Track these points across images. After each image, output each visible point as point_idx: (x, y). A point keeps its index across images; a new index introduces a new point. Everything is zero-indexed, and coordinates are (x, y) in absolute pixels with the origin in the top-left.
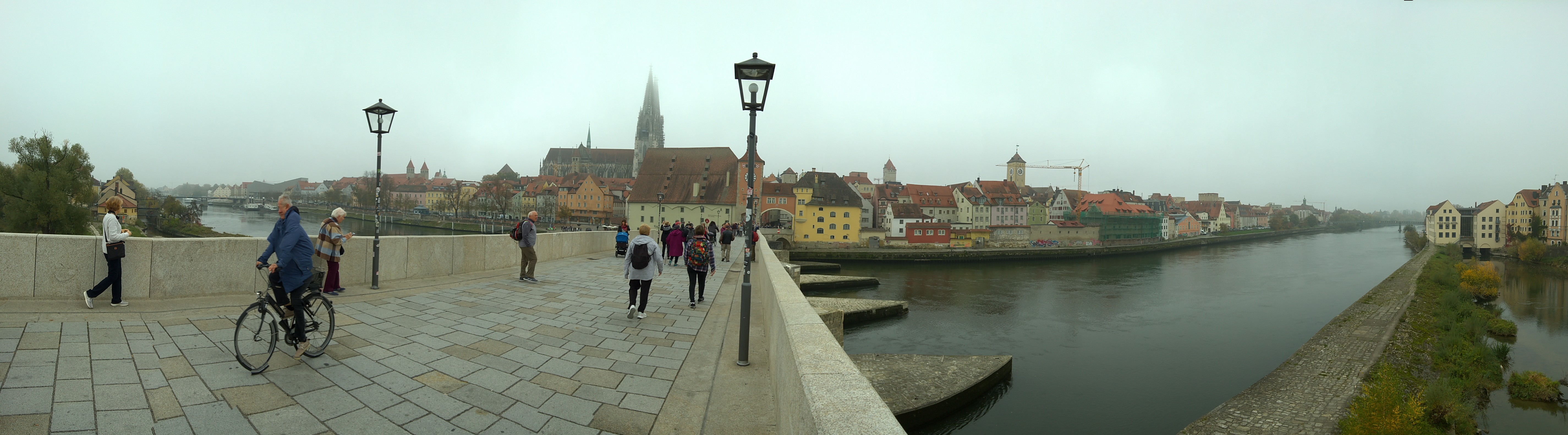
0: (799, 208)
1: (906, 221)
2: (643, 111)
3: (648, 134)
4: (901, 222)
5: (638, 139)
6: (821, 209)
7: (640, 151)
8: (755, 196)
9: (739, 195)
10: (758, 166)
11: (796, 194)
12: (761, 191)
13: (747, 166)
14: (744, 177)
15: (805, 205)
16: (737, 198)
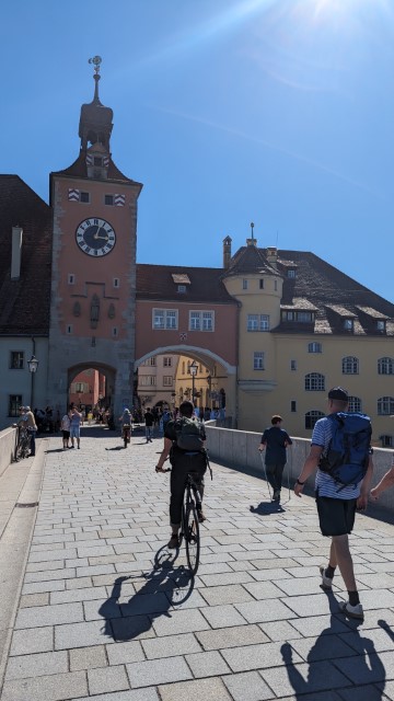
6: (314, 347)
8: (116, 302)
9: (57, 299)
10: (120, 199)
11: (238, 298)
12: (134, 287)
13: (84, 197)
14: (76, 235)
15: (273, 331)
16: (53, 308)
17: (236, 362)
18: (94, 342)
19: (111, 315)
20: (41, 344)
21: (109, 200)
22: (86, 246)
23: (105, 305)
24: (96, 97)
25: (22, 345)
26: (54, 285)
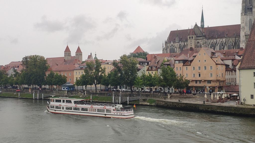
3: (251, 9)
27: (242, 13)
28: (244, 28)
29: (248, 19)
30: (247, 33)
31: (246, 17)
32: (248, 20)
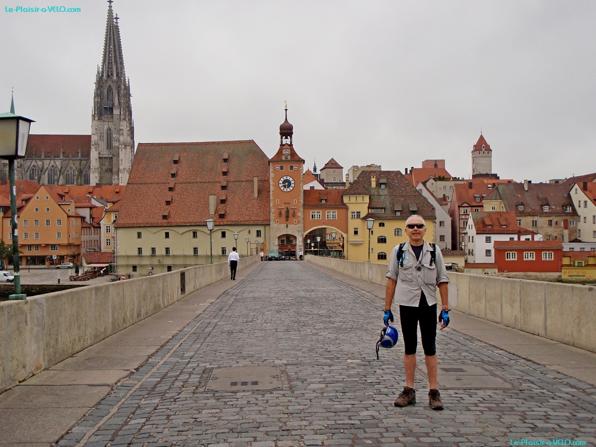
0: (353, 223)
1: (495, 238)
2: (103, 72)
3: (111, 109)
4: (488, 240)
5: (96, 118)
6: (382, 225)
7: (101, 137)
8: (295, 210)
9: (273, 210)
10: (296, 167)
11: (347, 205)
12: (302, 202)
13: (282, 168)
14: (279, 184)
15: (361, 219)
16: (271, 214)
17: (347, 232)
18: (287, 226)
19: (294, 215)
20: (267, 228)
21: (292, 168)
22: (283, 188)
23: (291, 212)
24: (286, 119)
25: (261, 228)
26: (271, 204)
27: (94, 116)
28: (97, 144)
29: (106, 127)
30: (102, 153)
31: (102, 123)
32: (105, 130)
